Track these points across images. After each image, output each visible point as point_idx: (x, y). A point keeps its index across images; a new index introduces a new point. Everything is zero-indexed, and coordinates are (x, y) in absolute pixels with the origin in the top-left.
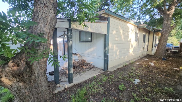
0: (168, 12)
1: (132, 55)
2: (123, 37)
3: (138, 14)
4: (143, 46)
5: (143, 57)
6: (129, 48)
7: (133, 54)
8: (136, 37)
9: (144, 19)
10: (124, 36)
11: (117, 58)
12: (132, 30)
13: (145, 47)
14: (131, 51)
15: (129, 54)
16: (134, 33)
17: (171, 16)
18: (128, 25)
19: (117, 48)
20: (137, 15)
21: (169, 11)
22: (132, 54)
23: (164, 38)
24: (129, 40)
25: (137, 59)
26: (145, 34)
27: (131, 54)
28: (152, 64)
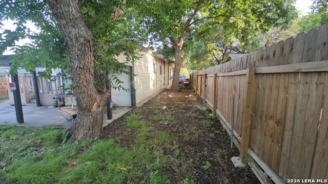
0: (179, 44)
2: (144, 69)
4: (161, 79)
6: (149, 81)
8: (154, 68)
9: (157, 44)
11: (141, 93)
14: (151, 84)
15: (150, 88)
16: (153, 64)
17: (181, 49)
21: (179, 43)
22: (152, 88)
23: (177, 70)
24: (149, 72)
26: (161, 64)
28: (171, 96)
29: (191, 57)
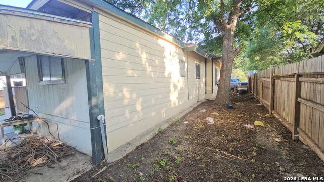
0: (229, 26)
1: (177, 104)
2: (149, 69)
3: (188, 30)
4: (198, 86)
5: (199, 106)
6: (169, 91)
7: (179, 102)
8: (182, 69)
10: (154, 66)
11: (136, 119)
12: (172, 54)
13: (201, 86)
14: (174, 97)
15: (170, 104)
16: (178, 60)
17: (232, 33)
18: (160, 42)
19: (134, 95)
20: (186, 32)
21: (229, 24)
22: (177, 102)
23: (226, 70)
24: (166, 74)
25: (187, 111)
26: (198, 63)
27: (174, 104)
28: (211, 120)
29: (251, 51)
